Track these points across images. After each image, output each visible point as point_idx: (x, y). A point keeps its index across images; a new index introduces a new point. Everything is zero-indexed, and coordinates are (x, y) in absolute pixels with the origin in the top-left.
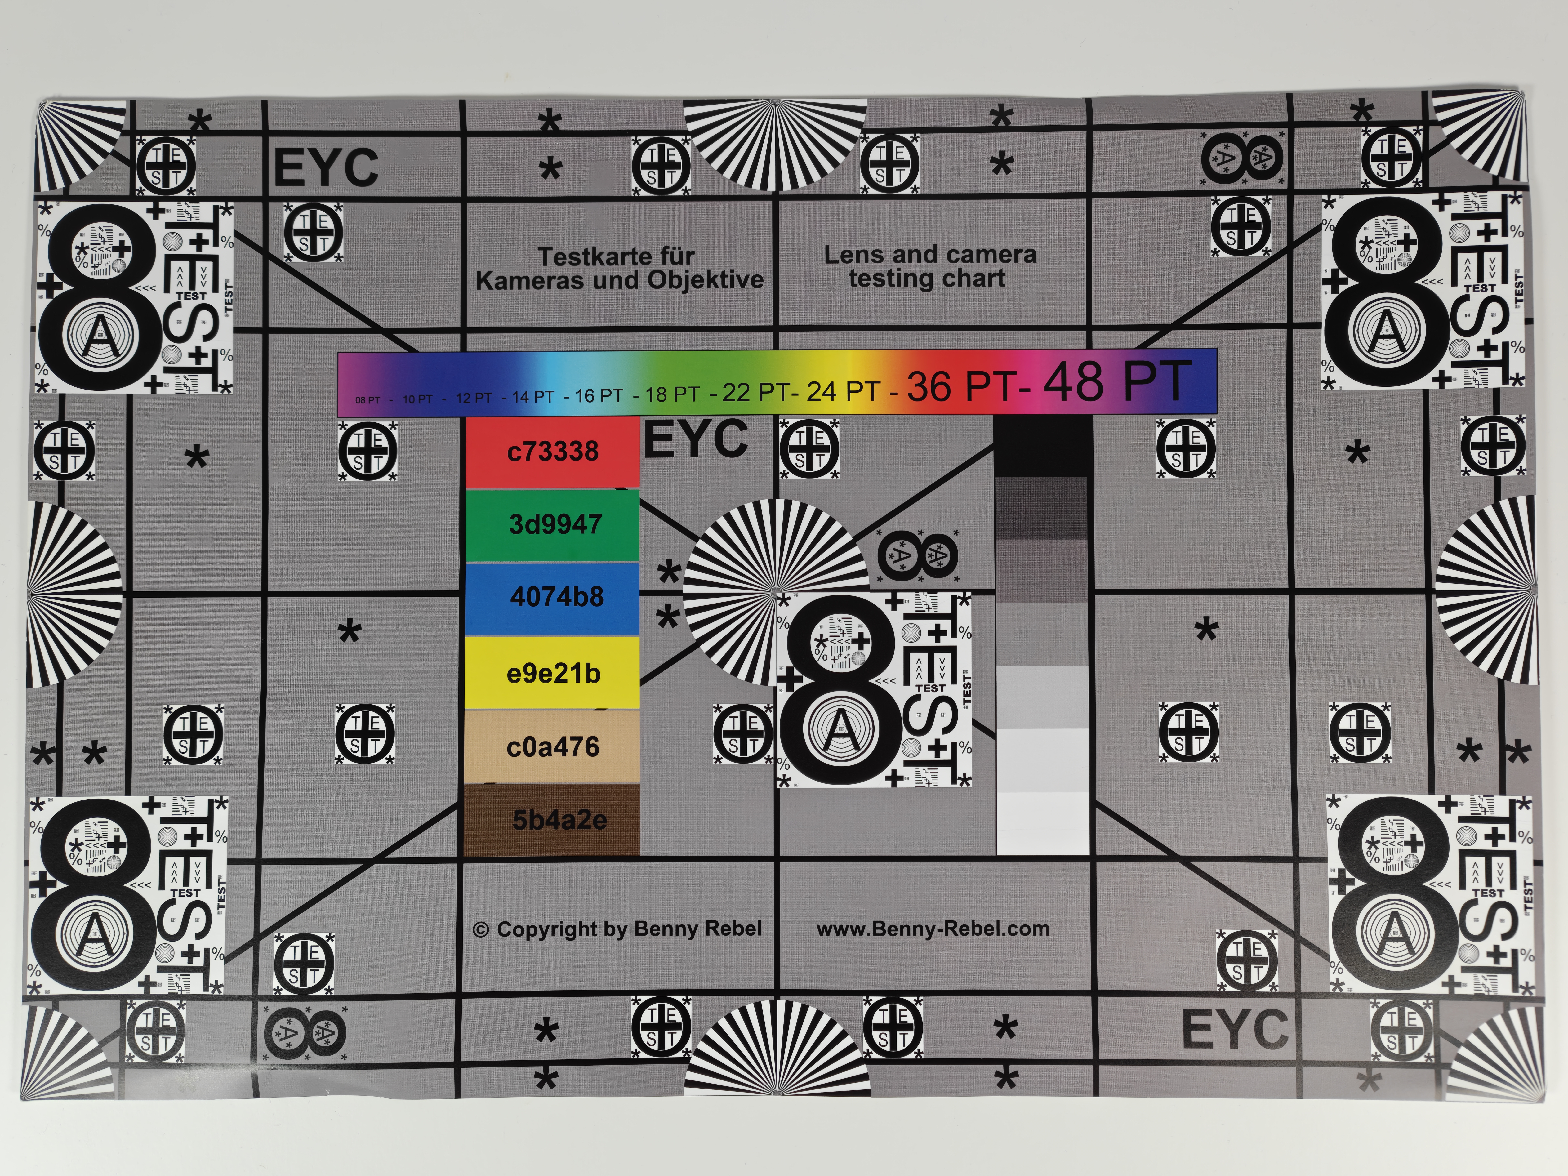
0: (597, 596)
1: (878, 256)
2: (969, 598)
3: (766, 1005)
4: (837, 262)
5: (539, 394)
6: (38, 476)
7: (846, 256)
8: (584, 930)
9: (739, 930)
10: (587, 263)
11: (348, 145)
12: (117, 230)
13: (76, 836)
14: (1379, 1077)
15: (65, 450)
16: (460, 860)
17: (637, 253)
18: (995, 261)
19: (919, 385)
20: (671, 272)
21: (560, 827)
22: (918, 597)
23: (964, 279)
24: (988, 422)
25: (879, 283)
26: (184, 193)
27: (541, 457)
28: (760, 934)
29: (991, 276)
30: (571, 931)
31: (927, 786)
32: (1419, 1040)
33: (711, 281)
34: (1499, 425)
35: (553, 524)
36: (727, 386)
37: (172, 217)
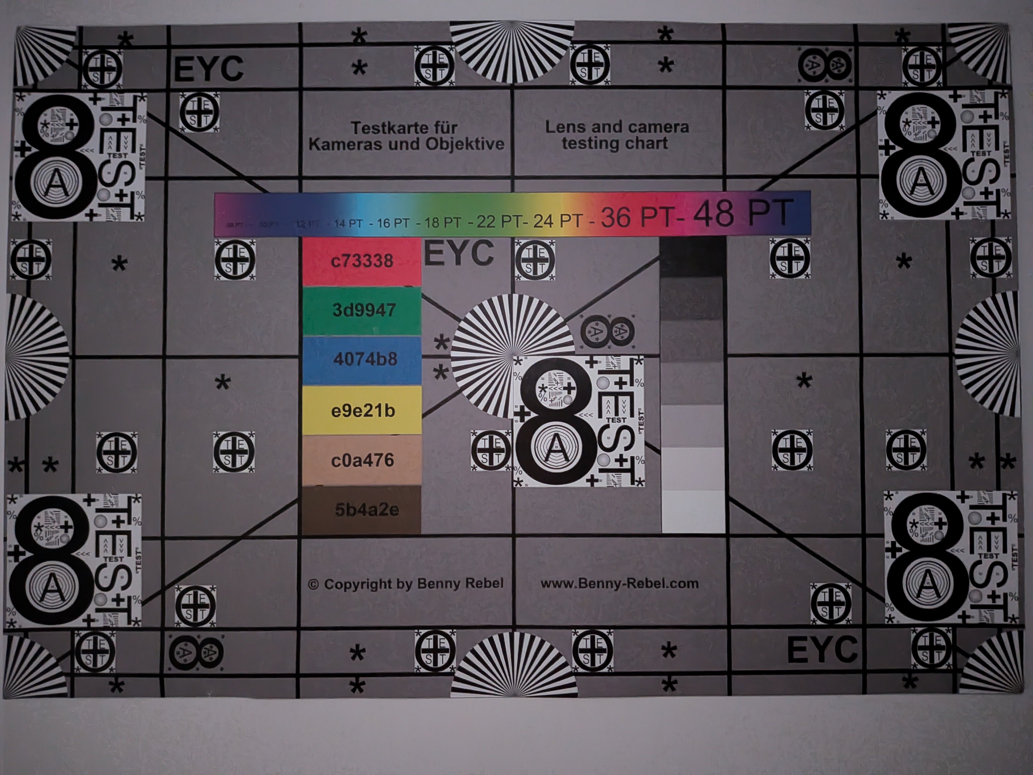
0: (393, 358)
1: (582, 128)
2: (642, 359)
3: (506, 636)
4: (553, 132)
5: (353, 222)
6: (13, 277)
7: (560, 128)
8: (383, 584)
9: (488, 584)
10: (384, 132)
11: (223, 54)
12: (69, 111)
13: (39, 521)
14: (916, 679)
15: (31, 259)
16: (299, 537)
17: (418, 126)
18: (661, 131)
19: (610, 216)
20: (441, 139)
21: (367, 515)
22: (607, 359)
23: (640, 143)
24: (656, 242)
25: (583, 146)
26: (114, 87)
27: (354, 265)
28: (502, 587)
29: (658, 141)
30: (374, 585)
31: (614, 486)
32: (943, 654)
33: (469, 145)
34: (995, 244)
35: (362, 311)
36: (480, 217)
37: (106, 103)
